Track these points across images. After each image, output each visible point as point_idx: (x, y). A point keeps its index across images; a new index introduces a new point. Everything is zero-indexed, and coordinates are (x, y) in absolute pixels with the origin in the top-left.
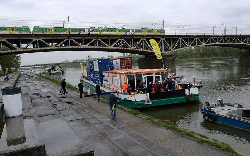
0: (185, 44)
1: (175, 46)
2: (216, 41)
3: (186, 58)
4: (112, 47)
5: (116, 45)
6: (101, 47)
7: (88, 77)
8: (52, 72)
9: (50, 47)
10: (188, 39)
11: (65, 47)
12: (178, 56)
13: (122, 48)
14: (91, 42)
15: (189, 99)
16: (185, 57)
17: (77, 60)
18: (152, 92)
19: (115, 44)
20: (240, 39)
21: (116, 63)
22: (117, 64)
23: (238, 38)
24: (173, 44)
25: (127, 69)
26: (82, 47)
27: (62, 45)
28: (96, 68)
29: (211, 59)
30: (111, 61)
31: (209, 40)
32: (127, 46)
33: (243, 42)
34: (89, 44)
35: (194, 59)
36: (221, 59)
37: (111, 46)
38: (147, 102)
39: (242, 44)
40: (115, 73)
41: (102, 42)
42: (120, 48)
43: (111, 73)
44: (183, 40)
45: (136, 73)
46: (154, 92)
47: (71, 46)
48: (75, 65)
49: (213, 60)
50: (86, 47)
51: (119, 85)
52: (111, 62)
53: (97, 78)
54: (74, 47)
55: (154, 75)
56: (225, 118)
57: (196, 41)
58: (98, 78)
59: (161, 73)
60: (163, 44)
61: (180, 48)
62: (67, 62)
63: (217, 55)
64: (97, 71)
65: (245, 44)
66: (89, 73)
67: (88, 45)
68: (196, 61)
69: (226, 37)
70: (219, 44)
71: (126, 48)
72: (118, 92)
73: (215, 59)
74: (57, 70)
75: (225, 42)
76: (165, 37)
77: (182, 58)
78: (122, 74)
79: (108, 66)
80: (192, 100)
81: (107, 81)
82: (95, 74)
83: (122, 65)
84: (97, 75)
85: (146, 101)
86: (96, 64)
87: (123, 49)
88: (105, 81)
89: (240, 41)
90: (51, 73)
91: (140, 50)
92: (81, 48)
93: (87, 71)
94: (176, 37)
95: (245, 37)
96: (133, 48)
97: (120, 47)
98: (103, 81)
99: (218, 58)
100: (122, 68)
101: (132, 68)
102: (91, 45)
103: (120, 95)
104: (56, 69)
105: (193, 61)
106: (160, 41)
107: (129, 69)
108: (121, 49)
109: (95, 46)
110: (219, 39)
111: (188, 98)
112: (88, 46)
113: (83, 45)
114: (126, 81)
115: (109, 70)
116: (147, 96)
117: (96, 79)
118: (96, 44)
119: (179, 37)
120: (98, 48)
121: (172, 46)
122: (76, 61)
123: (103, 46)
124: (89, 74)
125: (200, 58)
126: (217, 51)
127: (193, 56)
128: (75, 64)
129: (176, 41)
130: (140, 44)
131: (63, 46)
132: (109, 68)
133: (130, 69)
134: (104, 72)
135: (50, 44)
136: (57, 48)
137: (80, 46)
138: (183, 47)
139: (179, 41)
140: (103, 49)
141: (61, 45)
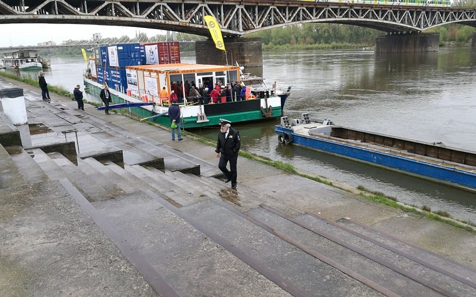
0: (281, 19)
1: (263, 22)
2: (337, 15)
3: (287, 44)
4: (142, 18)
5: (150, 14)
6: (122, 19)
7: (99, 76)
8: (21, 66)
9: (16, 14)
10: (287, 10)
11: (47, 16)
12: (272, 39)
13: (163, 22)
14: (100, 8)
15: (266, 114)
16: (284, 42)
17: (72, 42)
18: (210, 103)
19: (149, 12)
20: (377, 12)
21: (151, 51)
22: (152, 54)
23: (375, 10)
24: (259, 17)
25: (170, 63)
26: (82, 17)
27: (40, 12)
28: (114, 61)
29: (330, 46)
30: (142, 48)
31: (325, 12)
32: (172, 18)
33: (381, 18)
34: (97, 11)
35: (300, 45)
36: (348, 47)
37: (140, 17)
38: (201, 119)
39: (380, 21)
40: (148, 70)
41: (123, 7)
42: (159, 21)
43: (141, 70)
44: (278, 10)
45: (184, 71)
46: (212, 103)
47: (60, 13)
48: (68, 52)
49: (333, 48)
50: (92, 18)
51: (155, 92)
52: (142, 50)
53: (115, 78)
54: (67, 17)
55: (214, 75)
56: (305, 138)
57: (301, 12)
58: (118, 79)
59: (225, 72)
60: (240, 16)
61: (271, 25)
62: (49, 45)
63: (341, 39)
64: (116, 66)
65: (385, 22)
66: (100, 69)
67: (94, 13)
68: (304, 49)
69: (355, 8)
70: (340, 19)
71: (170, 22)
72: (155, 103)
73: (337, 48)
74: (32, 61)
75: (351, 17)
76: (244, 4)
77: (279, 43)
78: (160, 72)
79: (136, 58)
80: (270, 116)
81: (135, 84)
82: (112, 71)
83: (161, 55)
84: (116, 74)
85: (199, 118)
86: (113, 53)
87: (165, 24)
88: (130, 85)
89: (378, 16)
90: (19, 67)
91: (197, 26)
92: (80, 20)
93: (96, 65)
94: (264, 5)
95: (387, 9)
96: (184, 21)
97: (160, 19)
98: (128, 84)
99: (344, 45)
100: (161, 62)
101: (180, 62)
102: (101, 13)
103: (157, 107)
104: (30, 60)
105: (298, 49)
106: (236, 10)
107: (175, 64)
108: (161, 24)
109: (109, 16)
110: (342, 11)
111: (264, 112)
112: (96, 15)
113: (84, 14)
114: (166, 84)
115: (138, 65)
116: (201, 109)
117: (114, 80)
118: (112, 12)
119: (270, 4)
120: (114, 21)
121: (257, 22)
122: (68, 42)
123: (124, 16)
124: (99, 71)
125: (311, 44)
126: (343, 33)
127: (299, 39)
128: (67, 50)
129: (265, 12)
130: (196, 14)
131: (43, 14)
132: (138, 61)
133: (177, 63)
134: (129, 68)
135: (14, 8)
136: (32, 17)
137: (78, 14)
138: (278, 24)
139: (270, 11)
140: (125, 21)
141: (37, 12)
